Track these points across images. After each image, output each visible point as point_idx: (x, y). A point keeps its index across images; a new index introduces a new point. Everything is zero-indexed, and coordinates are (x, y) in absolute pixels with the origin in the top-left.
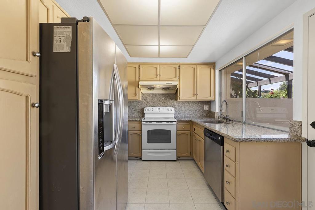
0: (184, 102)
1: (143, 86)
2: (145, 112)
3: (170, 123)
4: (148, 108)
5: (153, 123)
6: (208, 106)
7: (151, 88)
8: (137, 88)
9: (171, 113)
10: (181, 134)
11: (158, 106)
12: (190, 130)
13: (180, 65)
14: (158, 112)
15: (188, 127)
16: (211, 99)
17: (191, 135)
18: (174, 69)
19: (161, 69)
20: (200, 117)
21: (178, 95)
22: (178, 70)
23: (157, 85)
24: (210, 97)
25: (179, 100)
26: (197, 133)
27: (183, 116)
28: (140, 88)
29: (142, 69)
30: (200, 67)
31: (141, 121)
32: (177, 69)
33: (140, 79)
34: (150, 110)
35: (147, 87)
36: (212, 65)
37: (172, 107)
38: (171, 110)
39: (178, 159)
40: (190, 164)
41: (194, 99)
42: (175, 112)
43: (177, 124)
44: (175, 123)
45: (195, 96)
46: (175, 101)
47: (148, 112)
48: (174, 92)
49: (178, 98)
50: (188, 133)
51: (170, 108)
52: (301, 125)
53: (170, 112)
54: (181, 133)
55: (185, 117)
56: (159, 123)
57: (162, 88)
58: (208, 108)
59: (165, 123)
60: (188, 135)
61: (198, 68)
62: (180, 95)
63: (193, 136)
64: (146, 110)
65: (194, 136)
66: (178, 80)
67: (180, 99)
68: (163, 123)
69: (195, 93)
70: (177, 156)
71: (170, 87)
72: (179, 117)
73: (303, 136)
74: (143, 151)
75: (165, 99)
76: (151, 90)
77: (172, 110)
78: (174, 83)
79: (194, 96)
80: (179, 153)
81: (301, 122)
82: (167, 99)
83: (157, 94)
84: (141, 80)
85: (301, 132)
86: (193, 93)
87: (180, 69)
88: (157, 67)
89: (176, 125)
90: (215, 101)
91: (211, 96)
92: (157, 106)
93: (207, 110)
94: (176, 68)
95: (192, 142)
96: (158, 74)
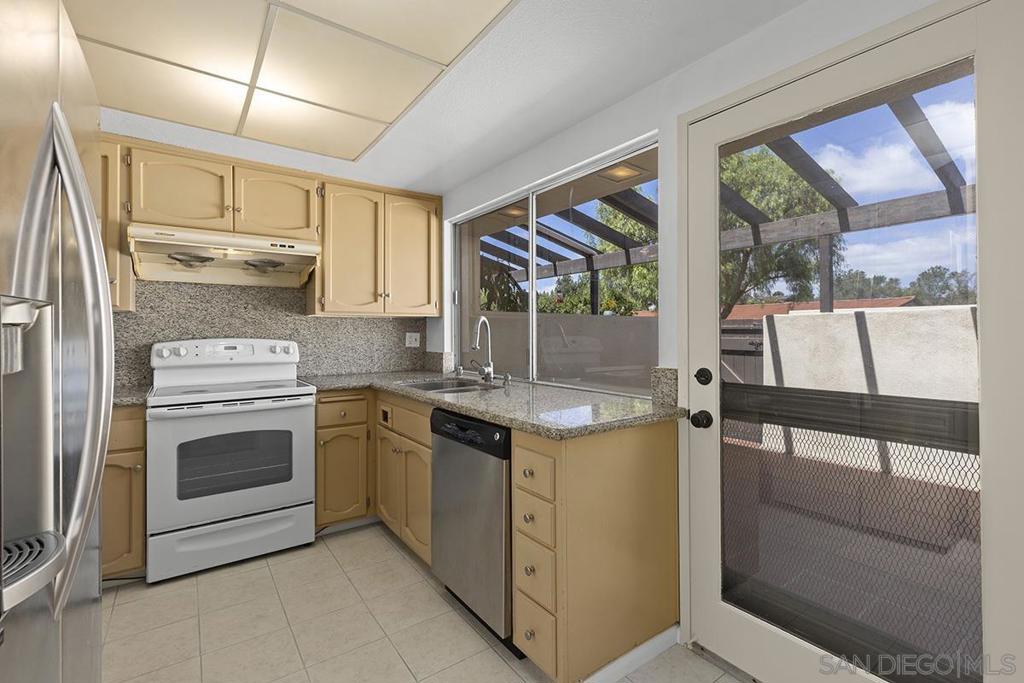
0: (337, 322)
1: (145, 245)
2: (155, 362)
3: (287, 403)
4: (176, 344)
5: (207, 408)
6: (417, 336)
7: (192, 259)
8: (110, 252)
9: (288, 363)
10: (332, 439)
11: (226, 337)
12: (365, 420)
13: (323, 185)
14: (228, 361)
15: (357, 411)
16: (430, 311)
17: (368, 438)
18: (301, 196)
19: (241, 185)
20: (396, 373)
21: (318, 294)
22: (315, 200)
23: (225, 246)
24: (428, 306)
25: (319, 313)
26: (395, 427)
27: (334, 372)
28: (131, 255)
29: (140, 169)
30: (396, 204)
31: (144, 406)
32: (311, 194)
33: (130, 212)
34: (183, 352)
35: (170, 252)
36: (433, 203)
37: (290, 338)
38: (286, 351)
39: (323, 533)
40: (370, 541)
41: (376, 310)
42: (301, 357)
43: (319, 402)
44: (311, 400)
45: (381, 300)
46: (303, 317)
47: (174, 361)
48: (295, 282)
49: (318, 306)
50: (360, 431)
51: (280, 344)
52: (677, 379)
53: (281, 357)
54: (331, 437)
55: (339, 375)
56: (239, 407)
57: (246, 262)
58: (418, 340)
59: (268, 404)
60: (357, 438)
61: (389, 206)
62: (323, 295)
63: (379, 441)
64: (162, 356)
65: (383, 439)
66: (316, 237)
67: (323, 309)
68: (258, 405)
69: (380, 290)
70: (316, 525)
71: (282, 261)
72: (316, 376)
73: (679, 405)
74: (150, 539)
75: (255, 309)
76: (191, 266)
77: (291, 351)
78: (303, 249)
79: (376, 301)
80: (325, 510)
81: (676, 371)
82: (269, 308)
83: (216, 286)
84: (134, 218)
85: (677, 395)
86: (372, 290)
87: (323, 196)
88: (225, 174)
89: (313, 409)
90: (441, 317)
91: (429, 302)
92: (217, 337)
93: (415, 348)
94: (308, 191)
95: (375, 461)
96: (228, 201)
